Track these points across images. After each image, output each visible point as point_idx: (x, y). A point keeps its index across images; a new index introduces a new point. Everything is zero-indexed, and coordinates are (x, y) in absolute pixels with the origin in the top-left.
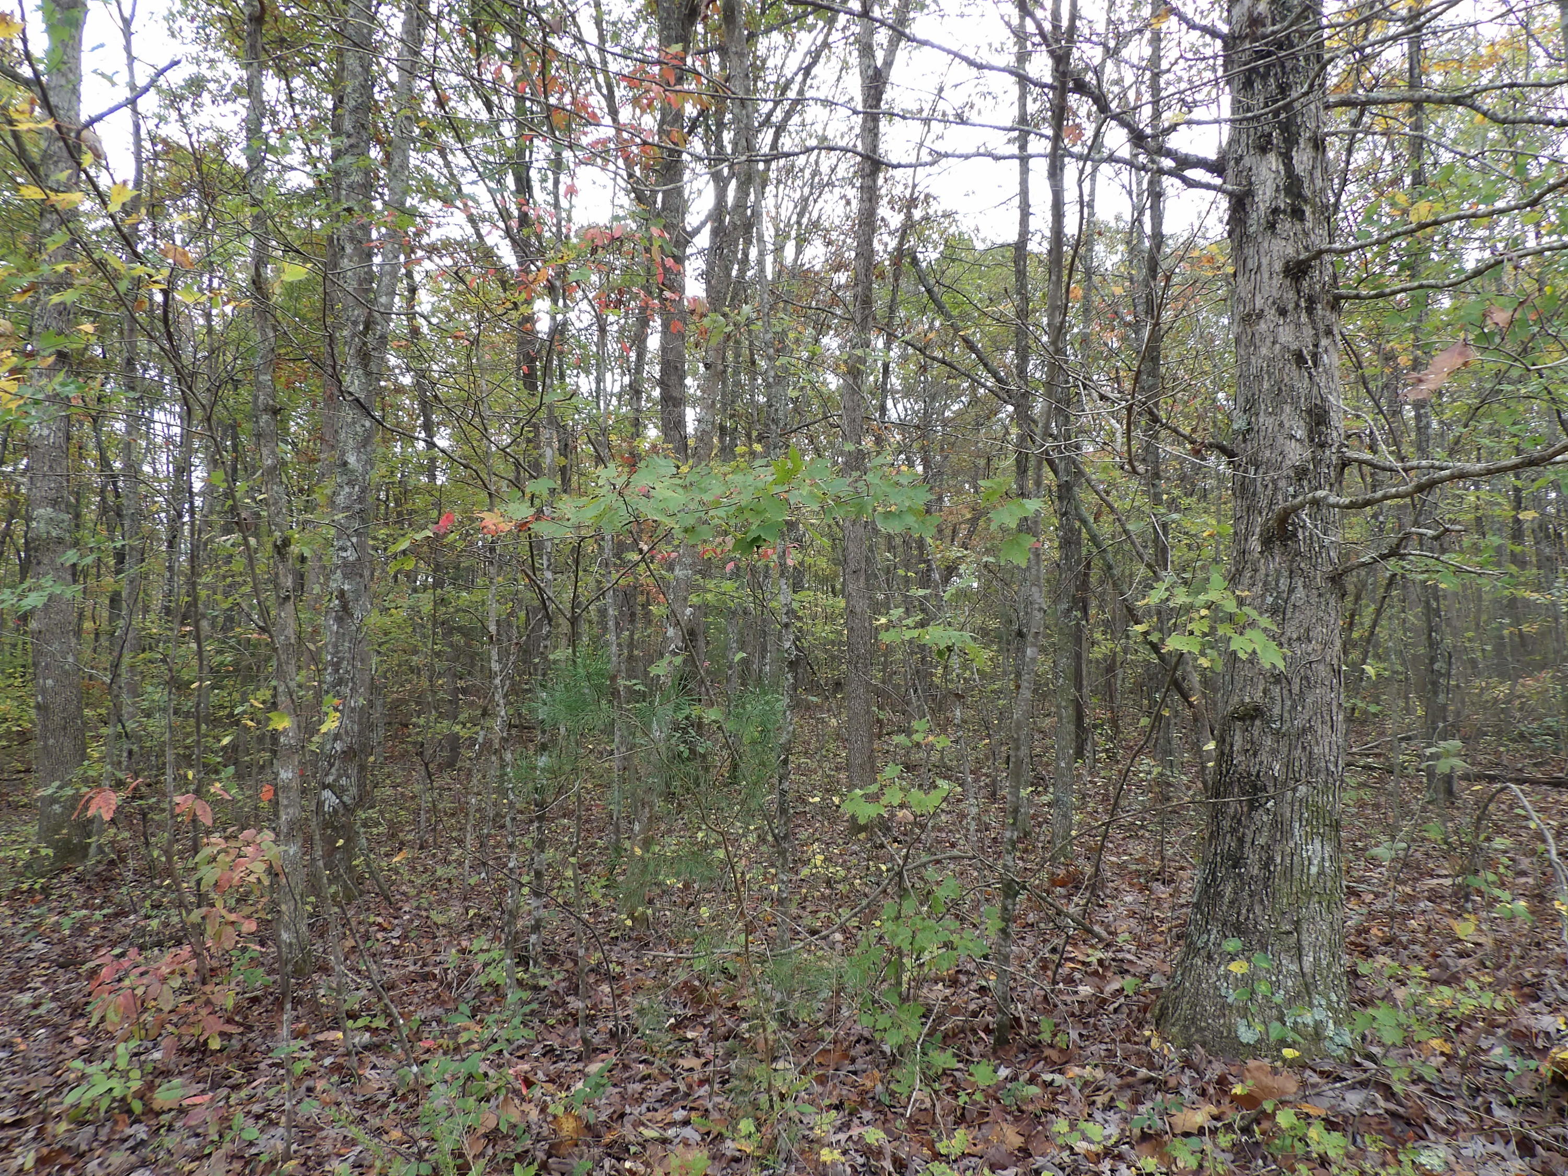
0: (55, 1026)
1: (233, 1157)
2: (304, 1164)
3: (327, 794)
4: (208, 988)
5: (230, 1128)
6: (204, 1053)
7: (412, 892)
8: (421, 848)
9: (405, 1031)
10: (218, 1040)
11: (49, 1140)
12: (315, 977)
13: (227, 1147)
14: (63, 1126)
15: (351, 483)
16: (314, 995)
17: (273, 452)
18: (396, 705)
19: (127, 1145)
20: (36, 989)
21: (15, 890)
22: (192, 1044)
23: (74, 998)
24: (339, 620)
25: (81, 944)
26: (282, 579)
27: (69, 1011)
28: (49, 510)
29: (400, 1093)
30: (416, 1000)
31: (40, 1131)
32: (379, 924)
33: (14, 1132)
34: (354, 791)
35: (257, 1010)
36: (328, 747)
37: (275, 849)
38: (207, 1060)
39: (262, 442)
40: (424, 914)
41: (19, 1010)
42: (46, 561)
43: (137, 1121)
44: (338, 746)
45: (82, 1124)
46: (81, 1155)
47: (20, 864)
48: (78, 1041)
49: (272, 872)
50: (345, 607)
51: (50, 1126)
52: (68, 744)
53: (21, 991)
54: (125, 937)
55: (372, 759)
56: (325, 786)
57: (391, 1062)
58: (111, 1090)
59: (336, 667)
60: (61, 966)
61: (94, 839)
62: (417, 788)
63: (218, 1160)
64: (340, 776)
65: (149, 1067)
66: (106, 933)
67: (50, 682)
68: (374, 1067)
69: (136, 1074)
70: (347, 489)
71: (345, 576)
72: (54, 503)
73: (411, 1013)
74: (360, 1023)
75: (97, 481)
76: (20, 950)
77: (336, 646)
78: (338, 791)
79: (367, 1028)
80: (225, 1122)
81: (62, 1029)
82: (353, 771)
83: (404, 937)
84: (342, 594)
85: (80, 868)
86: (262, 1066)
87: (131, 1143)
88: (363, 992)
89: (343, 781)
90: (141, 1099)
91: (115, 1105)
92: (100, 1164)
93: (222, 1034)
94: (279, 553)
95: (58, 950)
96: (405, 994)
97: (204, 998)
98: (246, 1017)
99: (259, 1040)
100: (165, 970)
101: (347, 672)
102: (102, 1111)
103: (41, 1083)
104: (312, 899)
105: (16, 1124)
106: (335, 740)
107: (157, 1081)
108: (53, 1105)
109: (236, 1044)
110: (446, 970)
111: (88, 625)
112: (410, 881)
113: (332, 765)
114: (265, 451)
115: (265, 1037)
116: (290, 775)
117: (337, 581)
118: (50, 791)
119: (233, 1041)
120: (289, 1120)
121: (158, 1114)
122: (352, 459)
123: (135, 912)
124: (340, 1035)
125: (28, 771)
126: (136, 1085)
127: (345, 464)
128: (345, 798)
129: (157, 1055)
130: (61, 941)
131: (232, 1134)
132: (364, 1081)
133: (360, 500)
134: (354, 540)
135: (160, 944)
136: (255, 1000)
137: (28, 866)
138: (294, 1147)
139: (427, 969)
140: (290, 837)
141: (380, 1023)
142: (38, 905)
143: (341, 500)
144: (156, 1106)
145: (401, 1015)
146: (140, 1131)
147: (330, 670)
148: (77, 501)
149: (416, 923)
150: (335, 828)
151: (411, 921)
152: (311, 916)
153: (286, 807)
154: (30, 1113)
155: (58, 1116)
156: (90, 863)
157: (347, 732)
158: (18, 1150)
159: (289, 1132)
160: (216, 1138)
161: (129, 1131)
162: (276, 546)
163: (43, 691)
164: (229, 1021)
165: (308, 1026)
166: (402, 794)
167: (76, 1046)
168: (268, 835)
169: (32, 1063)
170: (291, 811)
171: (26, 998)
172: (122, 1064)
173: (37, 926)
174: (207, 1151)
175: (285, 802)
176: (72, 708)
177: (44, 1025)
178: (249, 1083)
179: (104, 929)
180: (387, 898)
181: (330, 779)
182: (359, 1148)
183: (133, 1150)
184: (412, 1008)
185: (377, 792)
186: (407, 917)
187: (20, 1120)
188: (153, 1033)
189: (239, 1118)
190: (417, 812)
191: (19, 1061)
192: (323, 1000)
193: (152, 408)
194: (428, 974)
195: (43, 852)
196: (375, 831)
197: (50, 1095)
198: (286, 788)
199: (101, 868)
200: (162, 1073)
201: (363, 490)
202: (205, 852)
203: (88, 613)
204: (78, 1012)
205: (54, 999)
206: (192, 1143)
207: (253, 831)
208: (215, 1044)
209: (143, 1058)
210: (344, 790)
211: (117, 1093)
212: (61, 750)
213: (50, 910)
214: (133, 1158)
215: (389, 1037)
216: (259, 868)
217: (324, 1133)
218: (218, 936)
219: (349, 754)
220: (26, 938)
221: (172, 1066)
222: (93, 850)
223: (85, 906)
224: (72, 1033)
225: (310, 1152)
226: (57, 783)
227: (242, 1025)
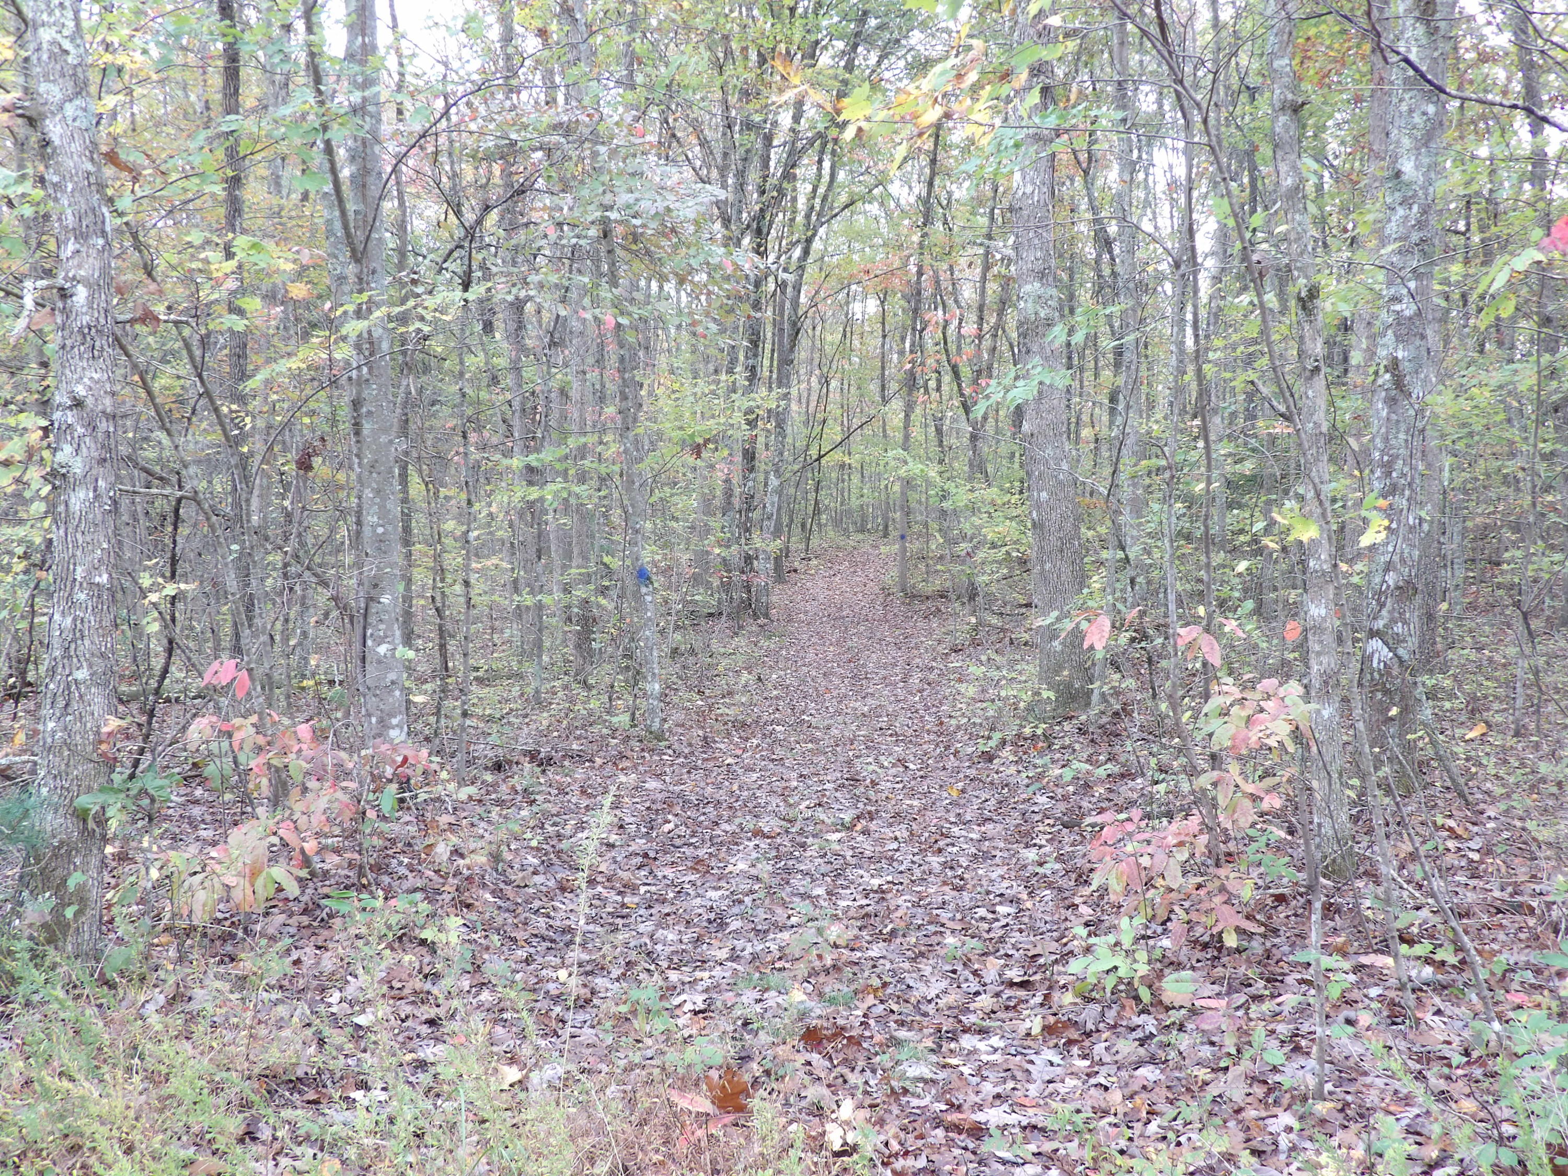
0: (1060, 890)
1: (1253, 1079)
2: (1342, 1110)
3: (1376, 644)
4: (1222, 872)
5: (1250, 1044)
6: (1220, 950)
7: (1498, 791)
8: (1517, 734)
9: (1483, 974)
10: (1234, 936)
11: (1054, 1010)
12: (1360, 884)
13: (1245, 1065)
14: (1068, 998)
15: (1406, 202)
16: (1357, 905)
17: (1294, 168)
18: (1483, 533)
19: (1135, 1035)
20: (1041, 847)
21: (1018, 736)
22: (1206, 938)
23: (1080, 862)
24: (1391, 402)
25: (1085, 804)
26: (1309, 344)
27: (1074, 876)
28: (1037, 285)
29: (1475, 1055)
30: (1501, 936)
31: (1047, 997)
32: (1451, 829)
33: (1022, 993)
34: (1413, 642)
35: (1283, 912)
36: (1378, 580)
37: (1305, 708)
38: (1225, 960)
39: (1280, 154)
40: (1519, 824)
41: (1025, 866)
42: (1035, 348)
43: (1144, 1011)
44: (1391, 578)
45: (1089, 1000)
46: (1088, 1035)
47: (1022, 705)
48: (1084, 910)
49: (1297, 734)
50: (1399, 383)
51: (1056, 995)
52: (1066, 569)
53: (1027, 846)
54: (1132, 803)
55: (1444, 606)
56: (1373, 634)
57: (1462, 1011)
58: (1116, 968)
59: (1388, 469)
60: (1065, 826)
61: (1097, 684)
62: (1512, 651)
63: (1236, 1078)
64: (1393, 621)
65: (1158, 953)
66: (1111, 796)
67: (1044, 495)
68: (1439, 1012)
69: (1142, 956)
70: (1401, 212)
71: (1399, 339)
72: (1042, 275)
73: (1494, 953)
74: (1419, 950)
75: (1090, 251)
76: (1024, 801)
77: (1386, 440)
78: (1392, 643)
79: (1428, 961)
80: (1244, 1033)
81: (1067, 894)
82: (1414, 616)
83: (1487, 851)
84: (1394, 365)
85: (1083, 718)
86: (1290, 980)
87: (1139, 1034)
88: (1425, 913)
89: (1399, 628)
90: (1150, 987)
91: (1122, 987)
92: (1107, 1049)
93: (1239, 931)
94: (1304, 308)
95: (1062, 806)
96: (1485, 926)
97: (1217, 883)
98: (1270, 917)
99: (1286, 949)
100: (1171, 840)
101: (1404, 475)
102: (1108, 990)
103: (1048, 947)
104: (1355, 782)
105: (1024, 985)
106: (1387, 570)
107: (1167, 971)
108: (1059, 974)
109: (1257, 946)
110: (1549, 905)
111: (1086, 433)
112: (1497, 776)
113: (1382, 605)
114: (1283, 168)
115: (1293, 945)
116: (1323, 612)
117: (1388, 347)
118: (1048, 622)
119: (1254, 944)
120: (1321, 1050)
121: (1168, 1009)
122: (1407, 167)
123: (1143, 775)
124: (1390, 961)
125: (1029, 605)
126: (1143, 969)
127: (1398, 174)
128: (1401, 652)
129: (1166, 942)
130: (1065, 798)
131: (1252, 1051)
132: (1423, 1027)
133: (1421, 225)
134: (1412, 285)
135: (1170, 816)
136: (1281, 899)
137: (1030, 709)
138: (1328, 1087)
139: (1519, 898)
140: (1325, 695)
141: (1447, 955)
142: (1041, 754)
143: (1392, 228)
144: (1166, 999)
145: (1480, 953)
146: (1149, 1023)
147: (1378, 473)
148: (1071, 278)
149: (1506, 835)
150: (1386, 692)
151: (1497, 831)
152: (1354, 804)
153: (1319, 654)
154: (1037, 977)
155: (1064, 986)
156: (1094, 711)
157: (1403, 561)
158: (1026, 1012)
159: (1322, 1066)
160: (1233, 1051)
161: (1137, 1020)
162: (1300, 299)
163: (1038, 505)
164: (1248, 917)
165: (1348, 942)
166: (1490, 660)
167: (1081, 916)
168: (1294, 688)
169: (1038, 924)
170: (1325, 659)
171: (1031, 855)
172: (1127, 942)
173: (1040, 777)
174: (1223, 1064)
175: (1317, 648)
176: (1068, 526)
177: (1050, 886)
178: (1273, 997)
179: (1110, 790)
180: (1461, 795)
181: (1380, 624)
182: (1416, 1111)
183: (1142, 1042)
184: (1496, 947)
185: (1450, 654)
186: (1491, 825)
187: (1028, 982)
188: (1162, 914)
189: (1259, 1033)
190: (1510, 684)
191: (1026, 920)
192: (1369, 913)
193: (1149, 145)
194: (1521, 905)
195: (1045, 694)
196: (1448, 705)
197: (1056, 962)
198: (1318, 629)
199: (1105, 720)
200: (1172, 963)
201: (1425, 211)
202: (1216, 702)
203: (1085, 418)
204: (1083, 879)
205: (1059, 859)
206: (1206, 1052)
207: (1275, 681)
208: (1231, 941)
209: (1151, 942)
210: (1399, 640)
211: (1122, 972)
212: (1059, 577)
213: (1053, 761)
214: (1142, 1051)
215: (1460, 979)
216: (1282, 730)
217: (1368, 1080)
218: (1232, 809)
219: (1406, 590)
220: (1031, 789)
221: (1183, 959)
222: (1095, 698)
223: (1088, 761)
224: (1077, 900)
225: (1349, 1098)
226: (1055, 614)
227: (1263, 924)
